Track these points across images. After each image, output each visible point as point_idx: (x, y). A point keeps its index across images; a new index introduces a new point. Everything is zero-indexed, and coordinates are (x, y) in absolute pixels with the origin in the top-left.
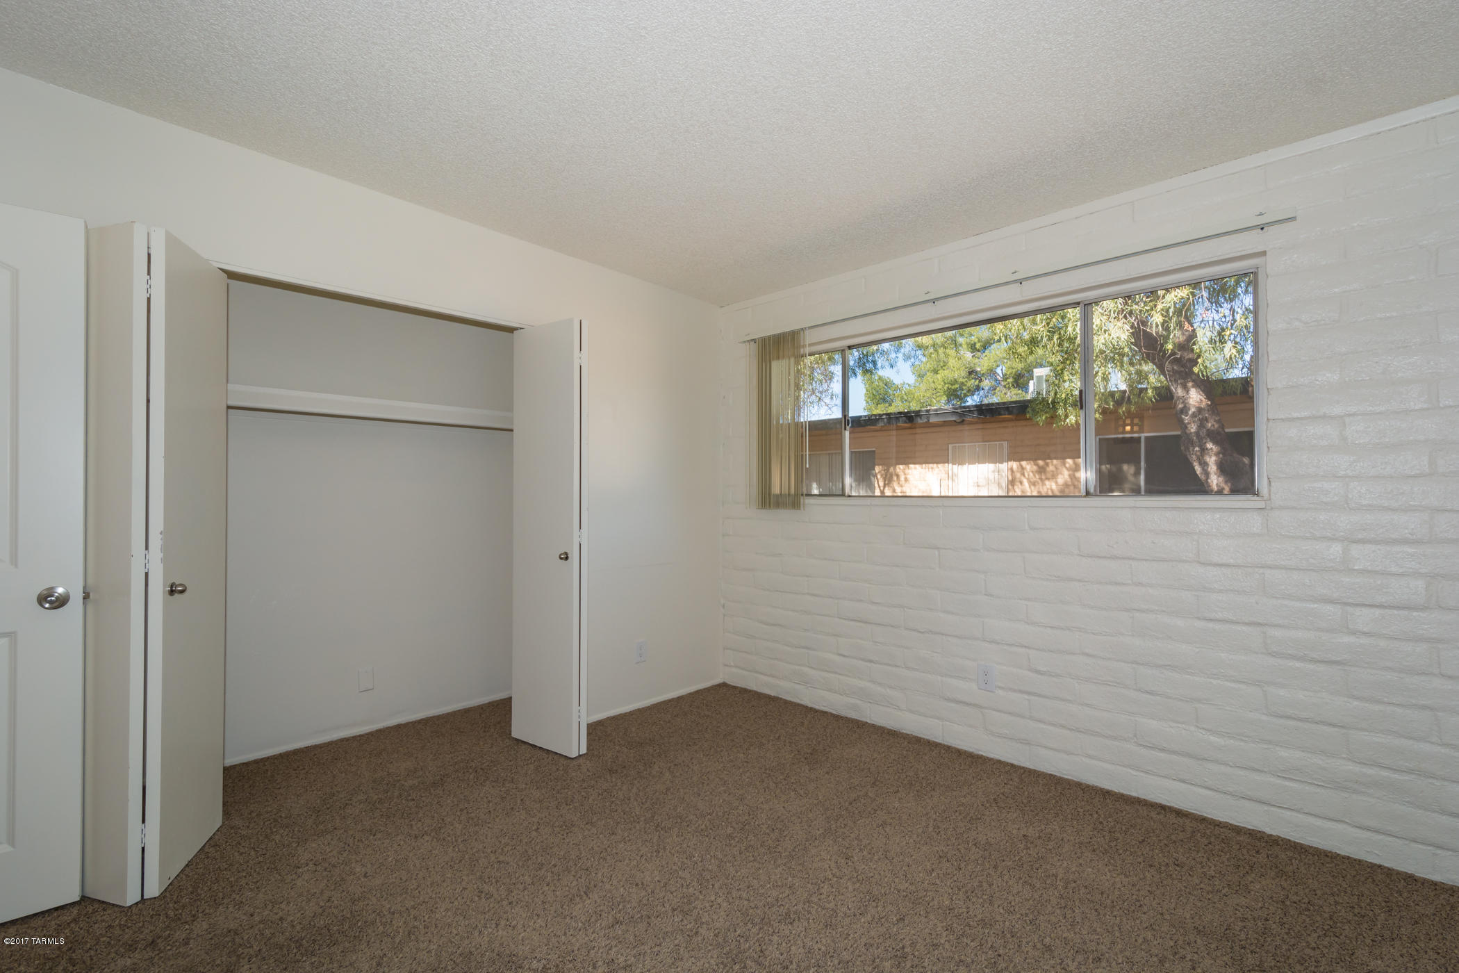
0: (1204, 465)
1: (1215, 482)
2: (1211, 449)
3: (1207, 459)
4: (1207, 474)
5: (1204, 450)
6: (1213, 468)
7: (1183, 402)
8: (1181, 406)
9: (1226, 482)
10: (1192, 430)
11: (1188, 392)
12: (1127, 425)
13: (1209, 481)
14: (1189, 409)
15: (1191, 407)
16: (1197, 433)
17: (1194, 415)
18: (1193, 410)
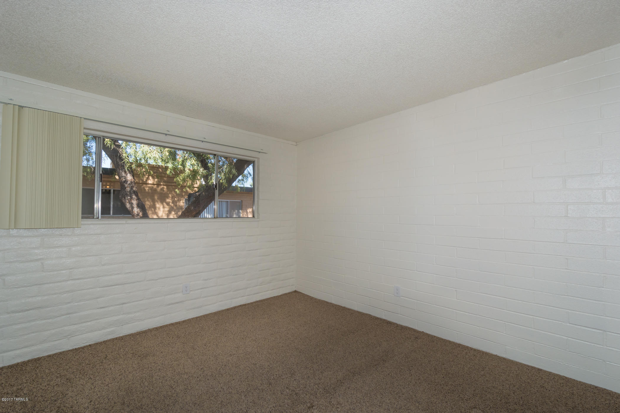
0: (131, 204)
1: (136, 211)
2: (135, 198)
3: (133, 201)
4: (133, 208)
5: (131, 198)
6: (135, 206)
7: (125, 178)
8: (124, 180)
9: (140, 211)
10: (128, 190)
11: (127, 175)
12: (108, 186)
13: (134, 210)
14: (128, 181)
15: (129, 181)
16: (130, 191)
17: (129, 184)
18: (129, 182)
